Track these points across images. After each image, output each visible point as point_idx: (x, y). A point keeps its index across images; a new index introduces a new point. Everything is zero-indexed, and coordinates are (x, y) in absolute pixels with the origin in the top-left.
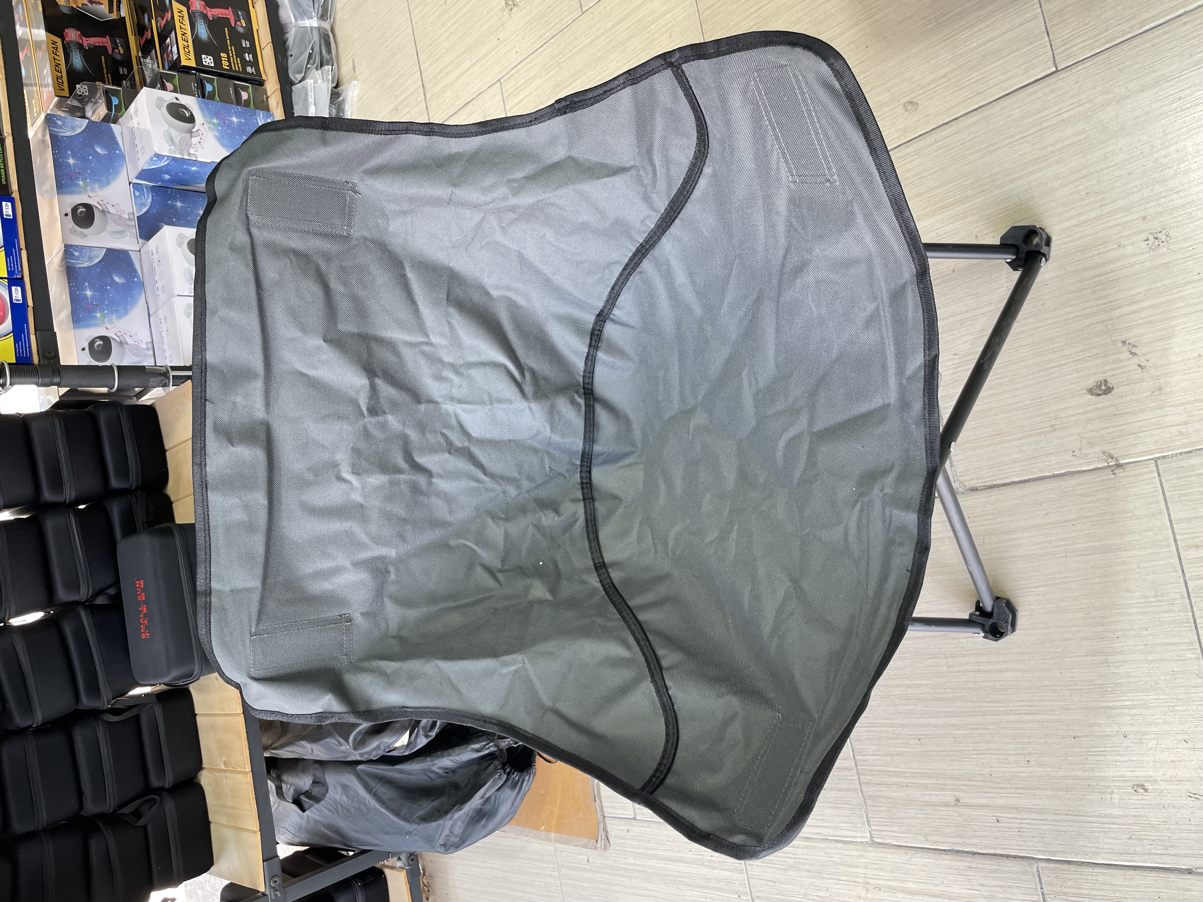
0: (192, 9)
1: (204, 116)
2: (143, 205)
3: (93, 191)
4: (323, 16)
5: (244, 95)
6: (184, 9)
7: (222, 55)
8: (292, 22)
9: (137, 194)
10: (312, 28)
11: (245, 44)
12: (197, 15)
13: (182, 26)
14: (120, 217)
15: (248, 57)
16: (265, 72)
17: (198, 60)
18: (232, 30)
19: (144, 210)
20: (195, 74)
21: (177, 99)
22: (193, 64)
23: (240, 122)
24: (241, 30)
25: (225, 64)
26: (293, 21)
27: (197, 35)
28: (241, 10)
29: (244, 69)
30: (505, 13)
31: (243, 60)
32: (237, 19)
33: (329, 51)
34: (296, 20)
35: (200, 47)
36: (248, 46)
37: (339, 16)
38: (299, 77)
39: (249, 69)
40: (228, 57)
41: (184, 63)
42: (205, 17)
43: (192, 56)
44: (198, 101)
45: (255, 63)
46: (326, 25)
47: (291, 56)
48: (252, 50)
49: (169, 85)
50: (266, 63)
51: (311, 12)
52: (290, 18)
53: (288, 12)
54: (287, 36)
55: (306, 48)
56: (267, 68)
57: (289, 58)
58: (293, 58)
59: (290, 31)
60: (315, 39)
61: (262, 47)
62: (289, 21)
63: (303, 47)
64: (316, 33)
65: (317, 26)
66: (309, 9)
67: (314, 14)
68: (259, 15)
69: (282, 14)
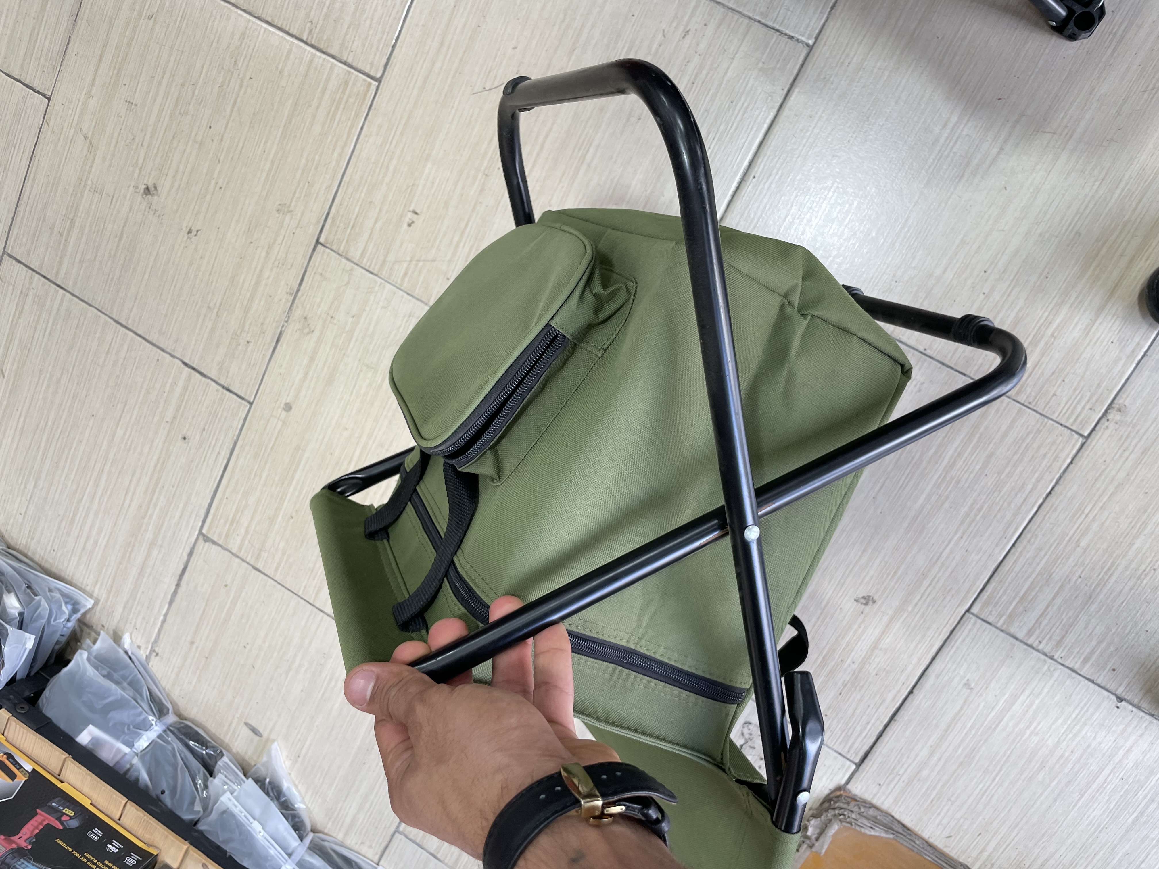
4: (161, 711)
8: (126, 754)
11: (95, 835)
15: (113, 848)
16: (149, 845)
24: (74, 824)
28: (52, 798)
31: (112, 857)
32: (59, 815)
36: (101, 834)
39: (130, 861)
42: (20, 853)
45: (129, 847)
46: (171, 718)
47: (163, 792)
48: (111, 834)
50: (140, 832)
51: (145, 720)
52: (119, 751)
53: (112, 746)
54: (132, 775)
55: (175, 767)
56: (147, 837)
57: (162, 797)
58: (166, 792)
59: (132, 766)
60: (177, 745)
61: (117, 817)
62: (119, 756)
63: (169, 769)
64: (171, 738)
65: (164, 728)
66: (142, 717)
67: (151, 718)
68: (78, 784)
69: (106, 755)
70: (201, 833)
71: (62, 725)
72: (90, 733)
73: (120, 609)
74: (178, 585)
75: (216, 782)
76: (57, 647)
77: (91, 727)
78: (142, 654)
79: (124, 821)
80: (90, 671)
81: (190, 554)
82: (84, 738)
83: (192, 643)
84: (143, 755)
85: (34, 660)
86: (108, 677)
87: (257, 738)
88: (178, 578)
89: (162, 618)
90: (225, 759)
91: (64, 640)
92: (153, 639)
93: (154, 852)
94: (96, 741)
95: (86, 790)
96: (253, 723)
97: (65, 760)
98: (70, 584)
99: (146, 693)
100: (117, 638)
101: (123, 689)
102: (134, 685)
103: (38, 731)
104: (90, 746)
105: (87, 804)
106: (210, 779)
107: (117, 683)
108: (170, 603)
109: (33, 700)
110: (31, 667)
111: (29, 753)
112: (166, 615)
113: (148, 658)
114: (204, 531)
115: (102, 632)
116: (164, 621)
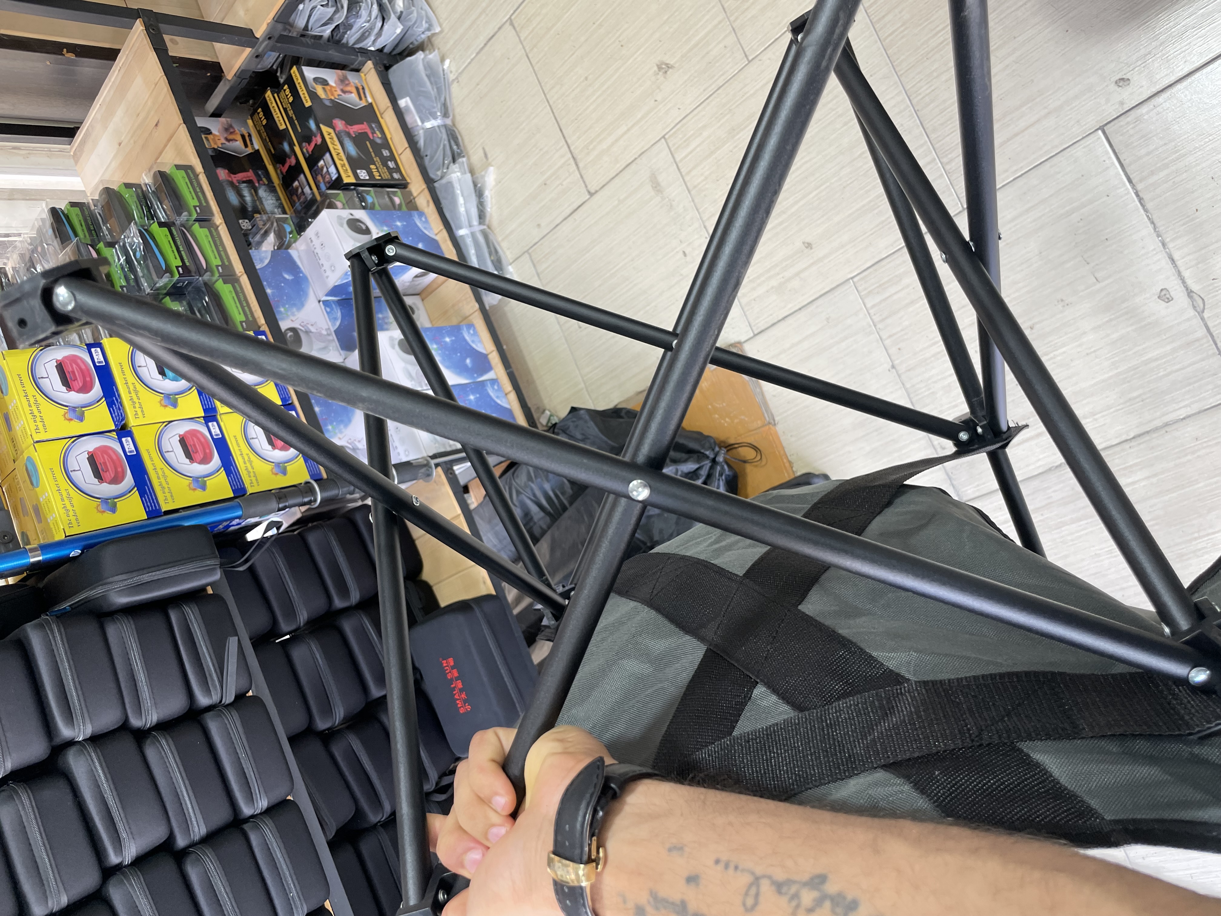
0: (337, 129)
1: (376, 225)
2: (335, 319)
3: (294, 315)
4: (445, 115)
5: (397, 200)
6: (331, 131)
7: (372, 167)
8: (418, 126)
9: (328, 310)
10: (438, 126)
11: (386, 153)
12: (342, 134)
13: (335, 147)
14: (321, 335)
15: (391, 164)
16: (408, 176)
17: (356, 176)
18: (373, 142)
19: (338, 323)
20: (354, 189)
21: (352, 215)
22: (352, 180)
23: (403, 225)
24: (379, 141)
25: (376, 174)
26: (420, 123)
27: (348, 153)
28: (373, 122)
29: (392, 176)
30: (659, 76)
31: (388, 168)
32: (374, 133)
33: (457, 144)
34: (423, 122)
35: (354, 164)
36: (388, 154)
37: (457, 111)
38: (439, 173)
39: (396, 176)
40: (377, 168)
41: (346, 180)
42: (348, 134)
43: (350, 173)
44: (367, 213)
45: (398, 169)
46: (448, 122)
47: (426, 156)
48: (392, 158)
49: (339, 204)
50: (407, 167)
51: (436, 113)
52: (416, 121)
53: (414, 116)
54: (416, 138)
55: (438, 146)
56: (409, 171)
57: (425, 158)
58: (428, 157)
59: (418, 134)
60: (445, 136)
61: (400, 153)
62: (415, 124)
63: (435, 146)
64: (444, 131)
65: (443, 124)
66: (434, 110)
67: (439, 114)
68: (389, 124)
69: (408, 119)
70: (434, 187)
71: (395, 90)
72: (406, 102)
73: (451, 42)
74: (485, 44)
75: (454, 167)
76: (411, 46)
77: (408, 99)
78: (452, 77)
79: (402, 156)
80: (421, 67)
81: (500, 28)
82: (403, 102)
83: (478, 85)
84: (427, 131)
85: (397, 45)
86: (428, 76)
87: (485, 160)
88: (487, 40)
89: (469, 60)
90: (464, 159)
91: (416, 43)
92: (460, 71)
93: (409, 181)
94: (407, 107)
95: (392, 129)
96: (487, 149)
97: (388, 107)
98: (434, 12)
99: (443, 99)
100: (443, 60)
101: (433, 89)
102: (439, 90)
103: (383, 83)
104: (403, 110)
105: (389, 137)
106: (452, 164)
107: (431, 83)
108: (478, 54)
109: (387, 68)
110: (394, 49)
111: (373, 93)
112: (472, 60)
113: (453, 80)
114: (513, 17)
115: (436, 51)
116: (470, 63)
